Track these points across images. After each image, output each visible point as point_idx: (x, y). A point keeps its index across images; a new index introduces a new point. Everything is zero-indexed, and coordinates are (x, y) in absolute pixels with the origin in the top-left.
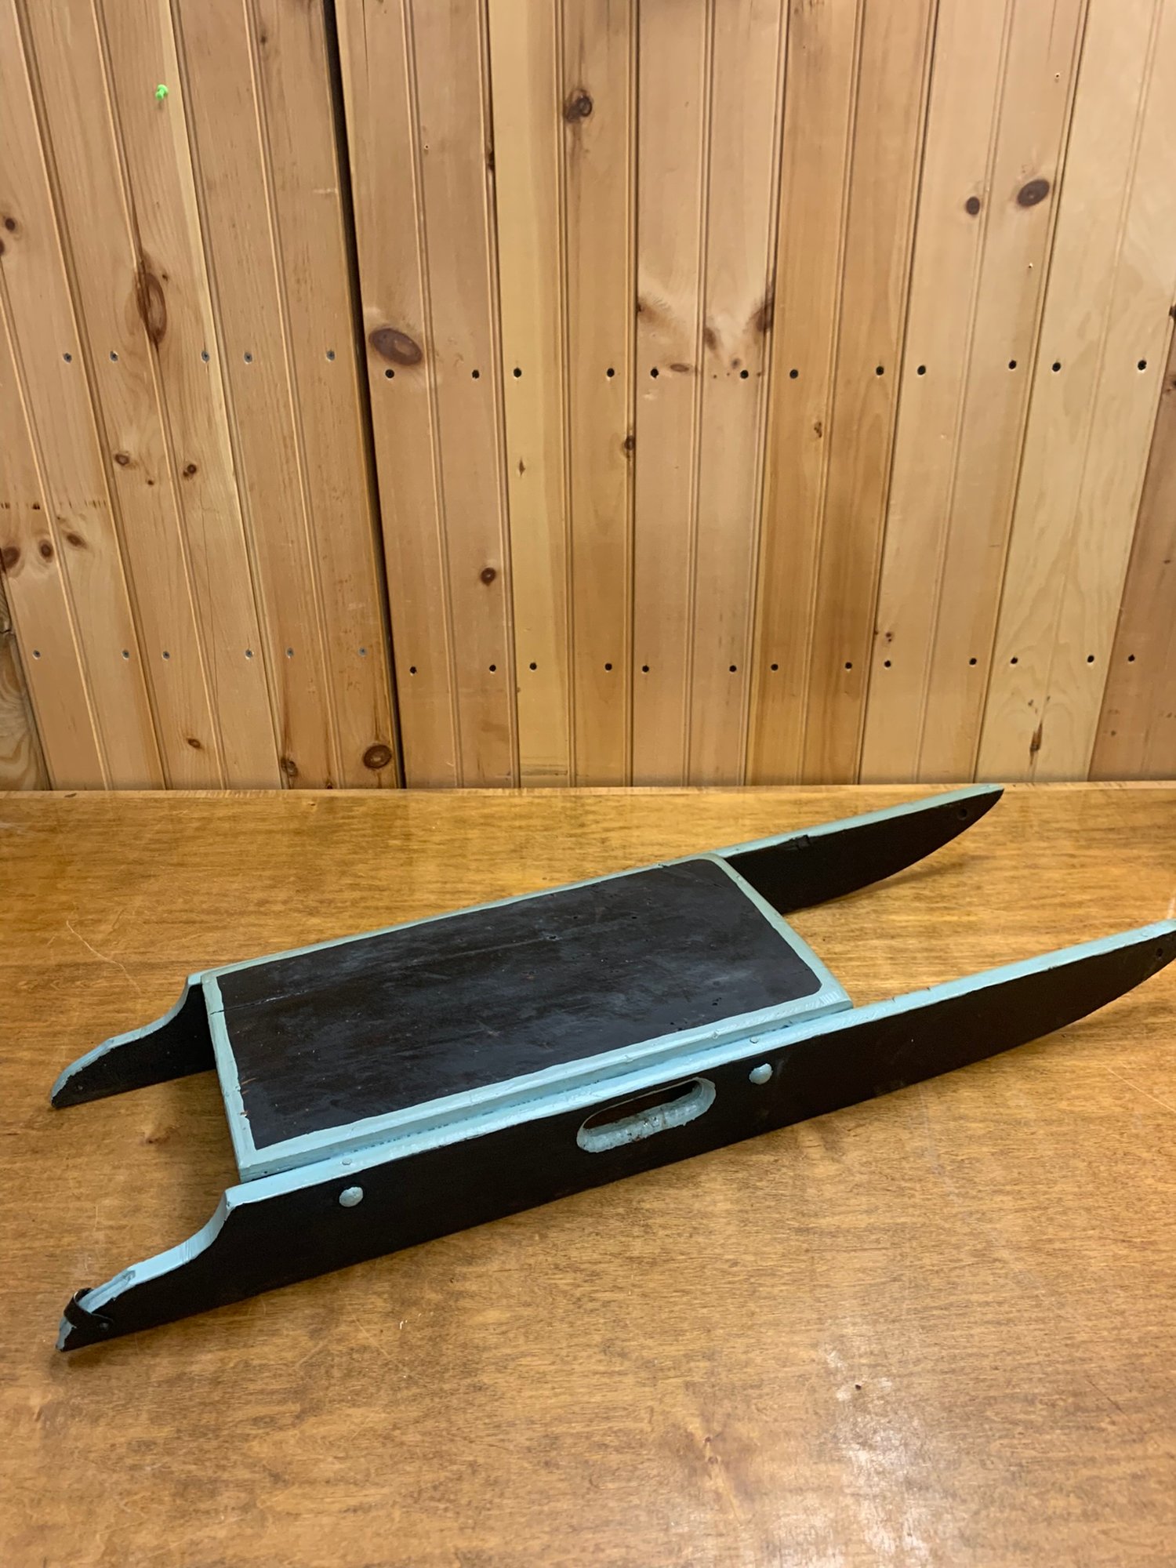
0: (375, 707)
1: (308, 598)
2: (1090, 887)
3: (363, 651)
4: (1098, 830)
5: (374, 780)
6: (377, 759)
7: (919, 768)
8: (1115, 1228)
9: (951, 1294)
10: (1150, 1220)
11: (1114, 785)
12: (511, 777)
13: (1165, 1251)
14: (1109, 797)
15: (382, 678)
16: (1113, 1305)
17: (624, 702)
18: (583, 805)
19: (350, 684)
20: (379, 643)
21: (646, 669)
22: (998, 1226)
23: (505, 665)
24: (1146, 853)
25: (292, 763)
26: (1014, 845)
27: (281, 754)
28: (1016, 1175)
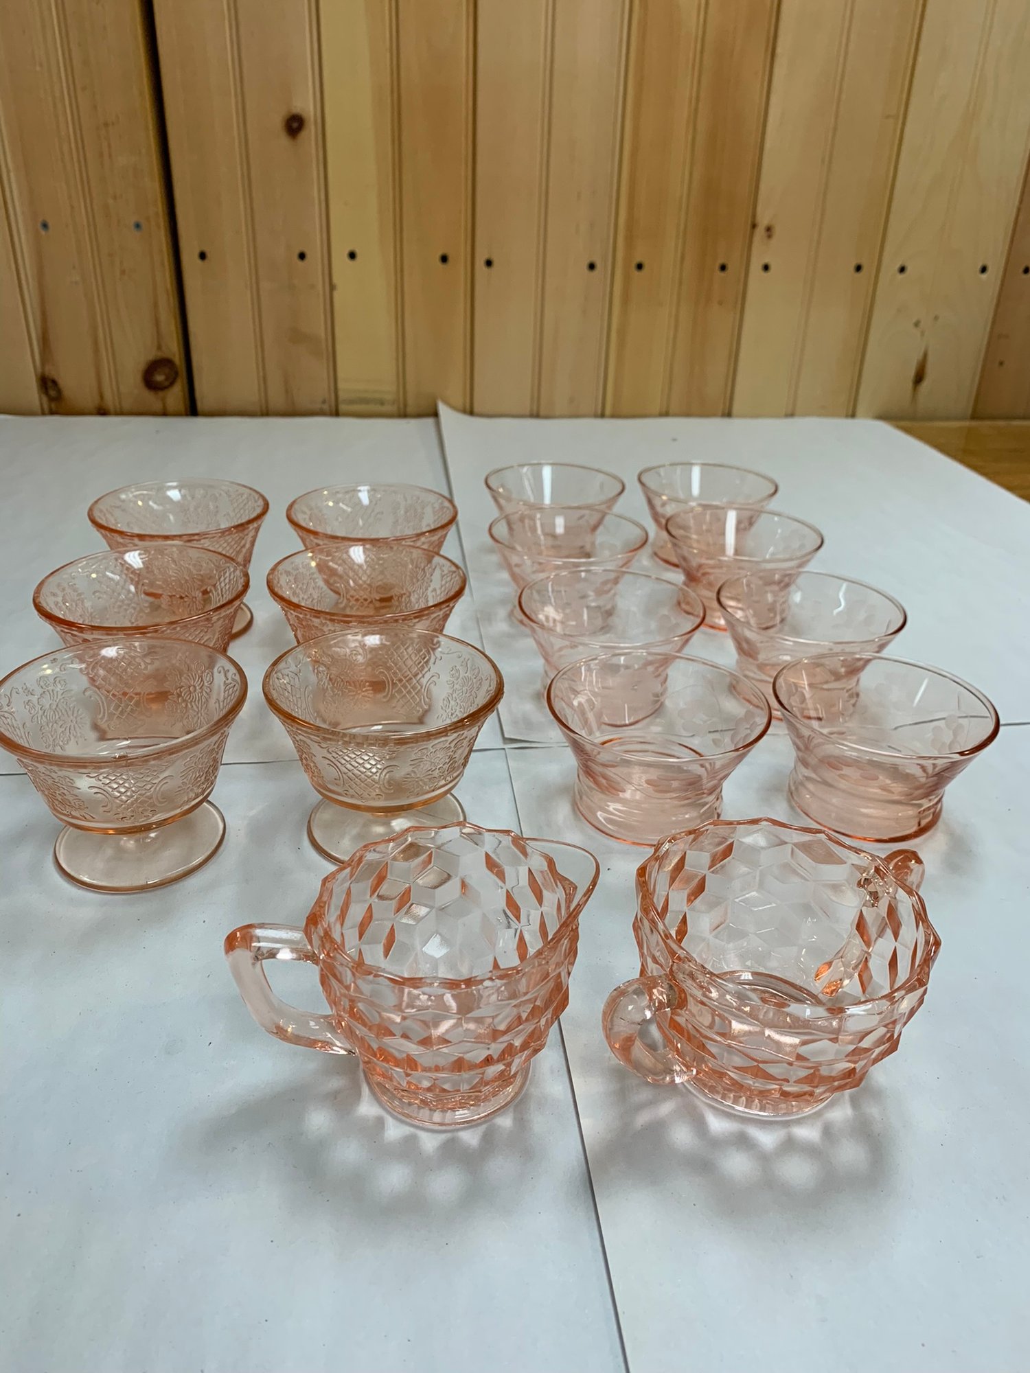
0: (156, 305)
1: (66, 148)
3: (138, 226)
5: (158, 406)
6: (159, 378)
11: (1002, 423)
12: (326, 407)
14: (999, 430)
17: (461, 306)
19: (123, 272)
20: (158, 217)
23: (315, 253)
25: (54, 382)
27: (39, 370)
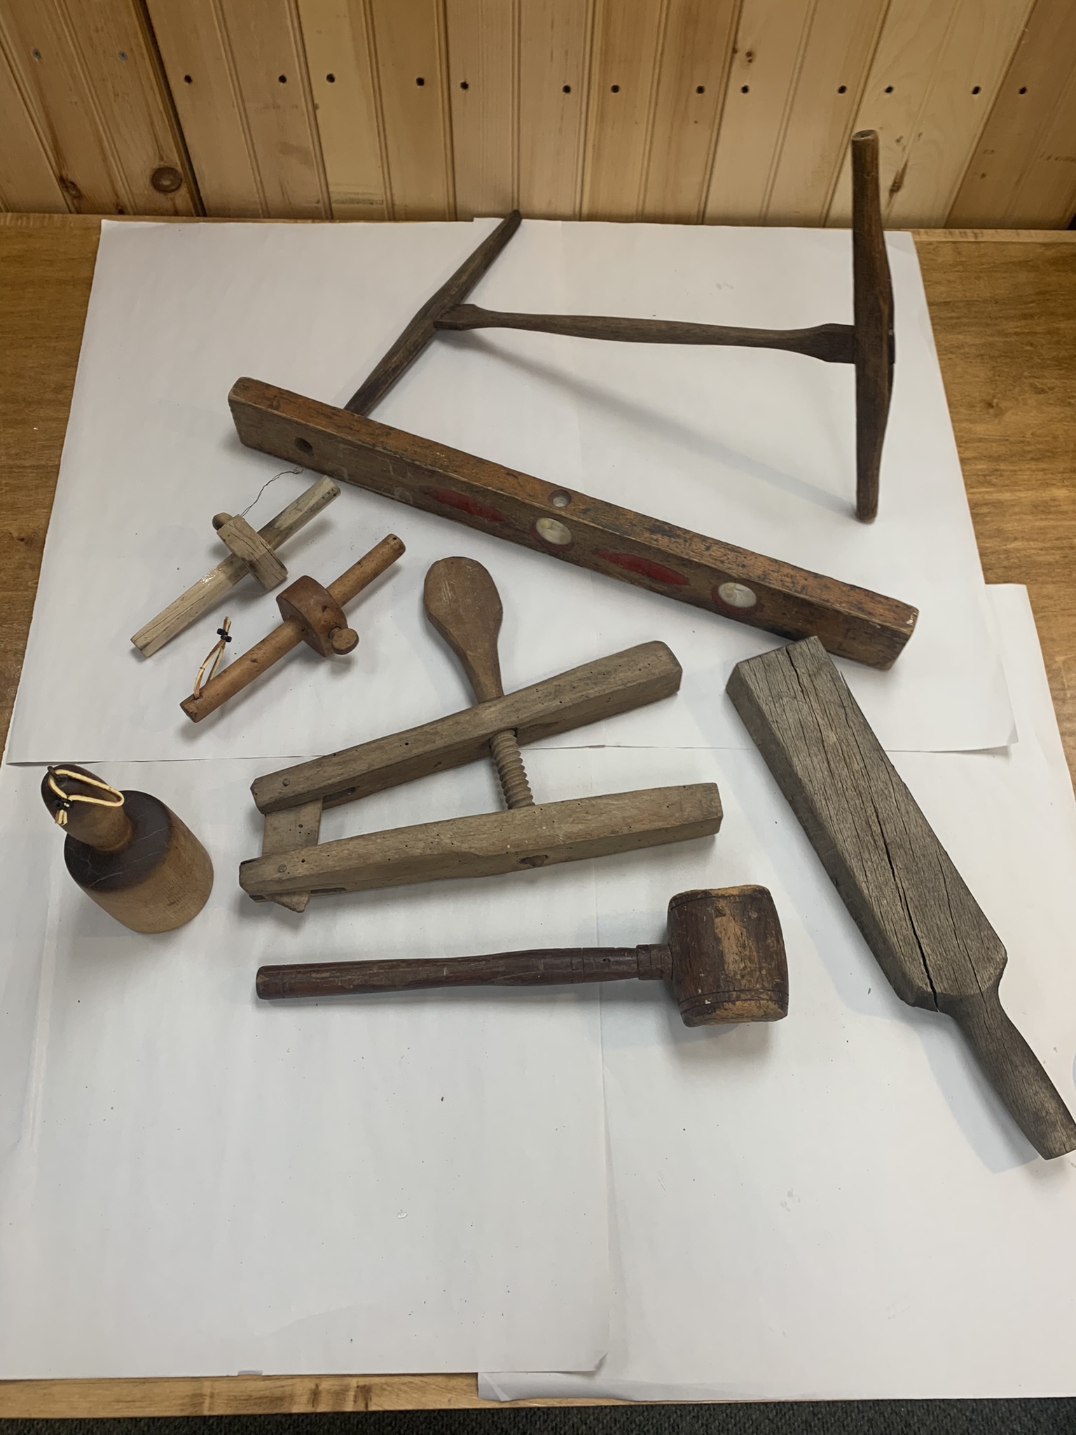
0: (152, 124)
5: (169, 205)
6: (166, 183)
7: (768, 207)
12: (320, 205)
15: (152, 88)
17: (441, 124)
19: (116, 95)
20: (141, 47)
21: (465, 86)
23: (295, 77)
25: (72, 183)
27: (59, 174)
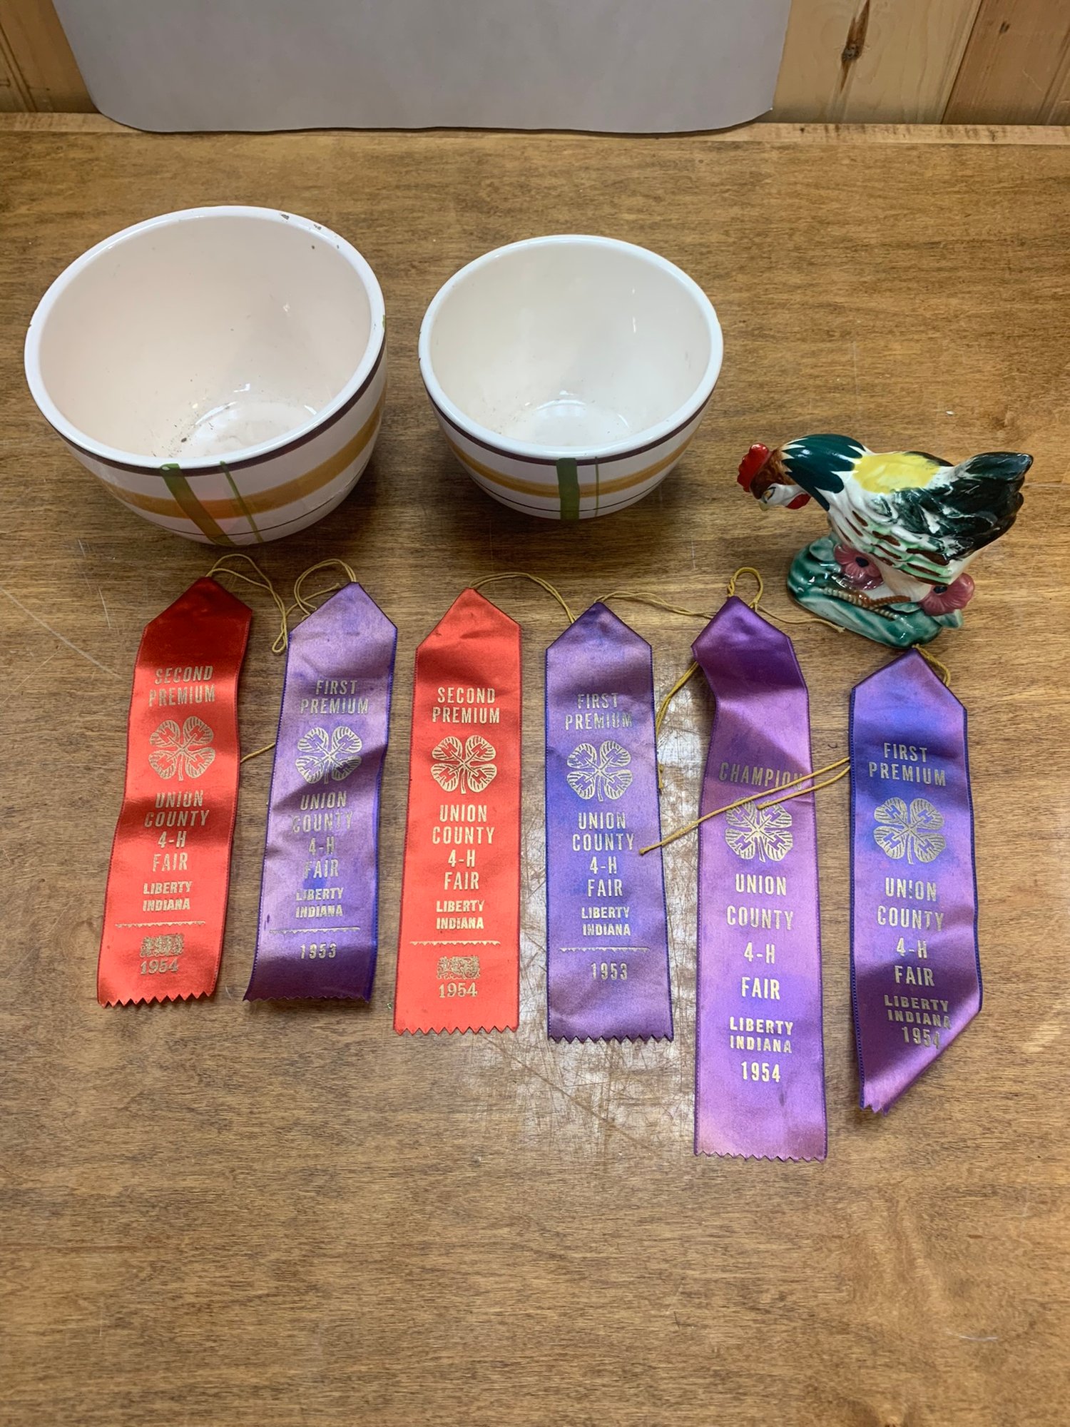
2: (836, 388)
4: (908, 246)
8: (548, 1225)
9: (203, 1365)
10: (619, 1208)
11: (983, 134)
13: (615, 1285)
14: (963, 163)
16: (473, 1408)
18: (25, 157)
22: (347, 1208)
24: (969, 307)
26: (741, 278)
28: (425, 1086)
